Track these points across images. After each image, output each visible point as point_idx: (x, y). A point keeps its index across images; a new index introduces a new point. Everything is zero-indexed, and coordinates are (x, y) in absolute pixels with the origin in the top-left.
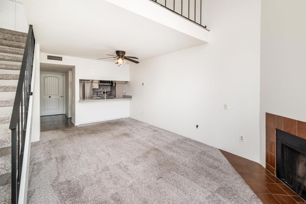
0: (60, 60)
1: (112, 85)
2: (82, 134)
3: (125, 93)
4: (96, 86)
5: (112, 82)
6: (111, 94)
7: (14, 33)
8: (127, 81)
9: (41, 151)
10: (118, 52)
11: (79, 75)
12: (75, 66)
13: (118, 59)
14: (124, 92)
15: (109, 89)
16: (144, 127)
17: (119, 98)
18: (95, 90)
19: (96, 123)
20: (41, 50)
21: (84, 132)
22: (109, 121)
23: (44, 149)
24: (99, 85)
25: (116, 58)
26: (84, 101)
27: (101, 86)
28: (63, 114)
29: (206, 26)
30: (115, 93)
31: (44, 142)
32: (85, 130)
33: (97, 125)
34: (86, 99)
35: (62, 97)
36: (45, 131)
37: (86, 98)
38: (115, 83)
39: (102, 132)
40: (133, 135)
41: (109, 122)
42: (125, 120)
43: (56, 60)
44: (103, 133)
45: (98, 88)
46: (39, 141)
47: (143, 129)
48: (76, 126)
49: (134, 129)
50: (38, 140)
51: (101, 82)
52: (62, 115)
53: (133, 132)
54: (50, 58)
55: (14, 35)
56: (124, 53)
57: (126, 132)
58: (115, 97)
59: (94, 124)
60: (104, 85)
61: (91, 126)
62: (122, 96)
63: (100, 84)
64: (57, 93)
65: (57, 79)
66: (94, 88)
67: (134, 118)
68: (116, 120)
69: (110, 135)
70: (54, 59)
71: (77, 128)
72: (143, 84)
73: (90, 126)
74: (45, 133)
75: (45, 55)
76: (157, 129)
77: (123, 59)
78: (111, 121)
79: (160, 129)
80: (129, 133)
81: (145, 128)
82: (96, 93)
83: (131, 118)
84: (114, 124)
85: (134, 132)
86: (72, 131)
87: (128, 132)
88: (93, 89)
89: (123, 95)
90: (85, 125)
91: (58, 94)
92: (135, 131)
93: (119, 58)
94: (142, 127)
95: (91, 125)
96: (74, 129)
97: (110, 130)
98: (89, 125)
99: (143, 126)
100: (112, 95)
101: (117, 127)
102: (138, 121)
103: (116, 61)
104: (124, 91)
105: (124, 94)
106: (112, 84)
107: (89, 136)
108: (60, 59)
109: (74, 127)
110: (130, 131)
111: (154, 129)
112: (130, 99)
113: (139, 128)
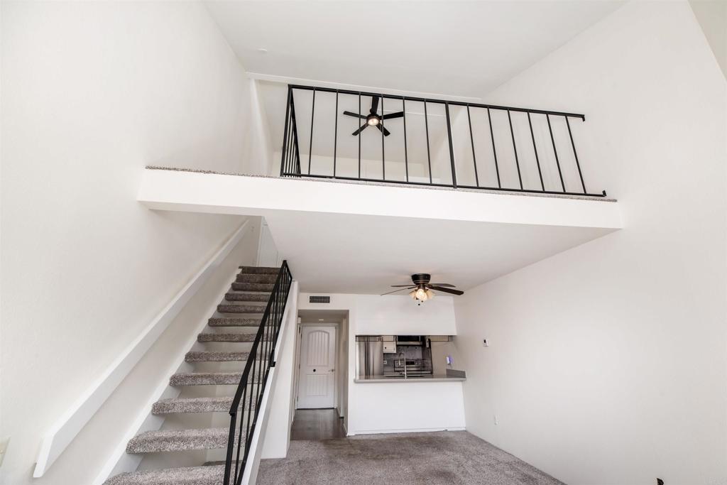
0: (326, 302)
1: (423, 346)
2: (354, 456)
3: (450, 364)
4: (391, 348)
5: (423, 338)
6: (424, 367)
7: (264, 271)
8: (451, 336)
9: (283, 478)
10: (415, 278)
11: (357, 327)
12: (348, 311)
13: (416, 290)
14: (448, 362)
15: (418, 355)
16: (499, 462)
17: (440, 376)
18: (389, 355)
19: (388, 436)
20: (301, 290)
21: (359, 452)
22: (417, 433)
23: (288, 475)
24: (397, 346)
25: (414, 289)
26: (366, 380)
27: (401, 347)
28: (333, 408)
29: (604, 192)
30: (430, 365)
31: (291, 461)
32: (362, 449)
33: (389, 439)
34: (371, 376)
35: (333, 371)
36: (298, 440)
37: (373, 374)
38: (430, 341)
39: (393, 458)
40: (463, 479)
41: (414, 436)
42: (452, 435)
43: (321, 302)
44: (394, 462)
45: (395, 352)
46: (284, 459)
47: (494, 467)
48: (349, 436)
49: (470, 462)
50: (284, 455)
51: (401, 338)
52: (332, 410)
53: (463, 472)
54: (313, 300)
55: (271, 274)
56: (427, 277)
57: (447, 469)
58: (432, 373)
59: (382, 437)
60: (408, 346)
61: (376, 440)
62: (445, 373)
63: (398, 343)
64: (326, 364)
65: (326, 335)
66: (385, 351)
67: (475, 434)
68: (430, 434)
69: (407, 470)
70: (318, 302)
71: (349, 440)
72: (485, 341)
73: (373, 440)
74: (297, 444)
75: (307, 296)
76: (534, 475)
77: (425, 291)
78: (420, 435)
79: (543, 474)
80: (455, 471)
81: (499, 467)
82: (393, 363)
83: (470, 434)
84: (425, 443)
85: (467, 472)
86: (339, 447)
87: (452, 468)
88: (385, 354)
89: (447, 370)
90: (364, 438)
91: (328, 366)
92: (471, 471)
93: (419, 288)
94: (493, 462)
95: (377, 438)
96: (343, 442)
97: (410, 457)
98: (372, 437)
99: (496, 459)
100: (426, 369)
101: (429, 452)
102: (486, 442)
103: (413, 295)
104: (448, 359)
105: (449, 368)
106: (423, 342)
107: (365, 463)
108: (326, 300)
109: (345, 439)
110: (458, 467)
111: (525, 471)
112: (462, 381)
113: (482, 463)
